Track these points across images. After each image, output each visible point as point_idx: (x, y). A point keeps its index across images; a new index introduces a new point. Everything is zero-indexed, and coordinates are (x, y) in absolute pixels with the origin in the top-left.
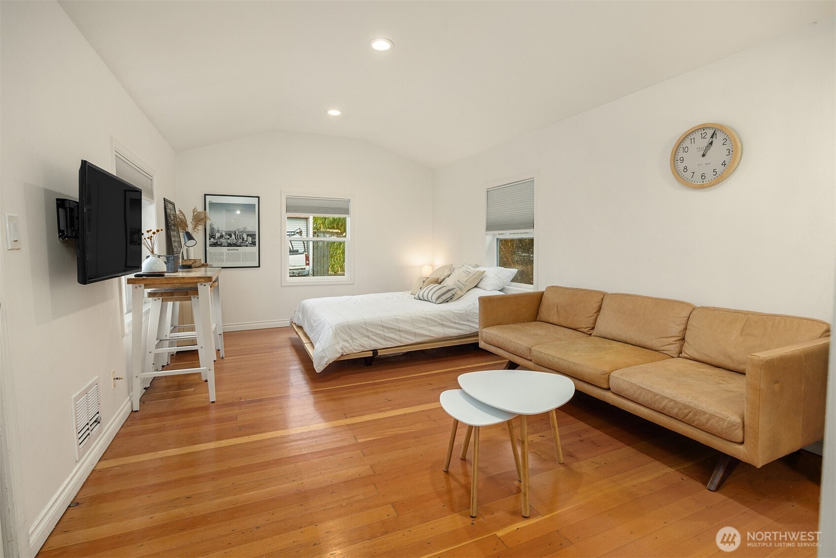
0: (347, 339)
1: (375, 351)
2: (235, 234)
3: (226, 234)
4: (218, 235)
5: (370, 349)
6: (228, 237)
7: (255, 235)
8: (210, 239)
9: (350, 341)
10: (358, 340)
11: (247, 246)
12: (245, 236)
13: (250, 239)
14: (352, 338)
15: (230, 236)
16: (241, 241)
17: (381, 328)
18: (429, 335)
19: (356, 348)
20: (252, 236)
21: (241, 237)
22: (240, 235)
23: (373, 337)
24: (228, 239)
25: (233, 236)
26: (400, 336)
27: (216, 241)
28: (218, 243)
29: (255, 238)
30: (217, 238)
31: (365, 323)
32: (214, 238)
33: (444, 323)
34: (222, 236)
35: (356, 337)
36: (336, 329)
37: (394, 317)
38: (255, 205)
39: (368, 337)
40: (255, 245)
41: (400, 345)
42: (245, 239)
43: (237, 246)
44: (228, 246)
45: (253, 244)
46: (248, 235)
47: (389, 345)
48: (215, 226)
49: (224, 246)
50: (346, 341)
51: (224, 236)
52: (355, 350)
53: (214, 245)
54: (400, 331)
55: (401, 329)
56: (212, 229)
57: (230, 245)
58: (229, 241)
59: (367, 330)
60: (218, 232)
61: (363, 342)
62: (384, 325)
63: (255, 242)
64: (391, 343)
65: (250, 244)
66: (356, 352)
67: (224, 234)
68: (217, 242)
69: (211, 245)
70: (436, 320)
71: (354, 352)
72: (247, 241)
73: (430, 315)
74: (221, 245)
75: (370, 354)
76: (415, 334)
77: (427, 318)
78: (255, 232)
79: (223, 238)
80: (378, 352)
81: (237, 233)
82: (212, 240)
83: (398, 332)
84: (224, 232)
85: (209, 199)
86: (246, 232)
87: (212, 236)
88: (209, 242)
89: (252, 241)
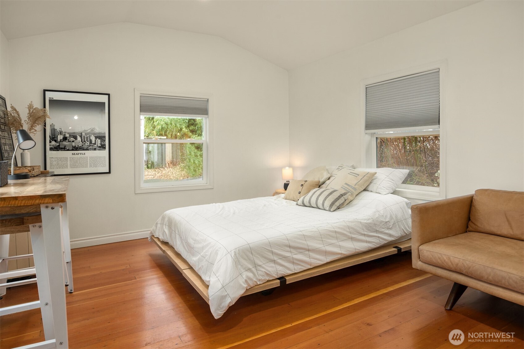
0: (250, 266)
1: (282, 279)
2: (81, 136)
3: (70, 136)
4: (60, 137)
5: (277, 277)
6: (72, 139)
7: (105, 137)
8: (50, 142)
9: (254, 269)
10: (263, 268)
11: (95, 149)
12: (93, 138)
13: (99, 142)
14: (256, 265)
15: (75, 138)
16: (88, 143)
17: (288, 249)
18: (340, 252)
19: (261, 278)
20: (101, 137)
21: (89, 140)
22: (87, 137)
23: (280, 261)
24: (73, 141)
25: (79, 139)
26: (310, 257)
27: (58, 144)
28: (61, 147)
29: (105, 141)
30: (59, 140)
31: (270, 244)
32: (56, 141)
33: (353, 236)
34: (65, 139)
35: (260, 263)
36: (235, 254)
37: (300, 233)
38: (104, 103)
39: (274, 261)
40: (105, 148)
41: (309, 267)
42: (93, 142)
43: (84, 150)
44: (73, 150)
45: (103, 147)
46: (96, 137)
47: (298, 269)
48: (57, 128)
49: (68, 150)
50: (249, 270)
51: (68, 138)
52: (259, 280)
53: (57, 148)
54: (309, 250)
55: (310, 248)
56: (53, 130)
57: (75, 149)
58: (73, 144)
59: (272, 253)
60: (61, 134)
61: (269, 269)
62: (292, 244)
63: (105, 145)
64: (300, 267)
65: (99, 147)
66: (261, 283)
67: (67, 135)
68: (59, 146)
69: (51, 149)
70: (345, 232)
71: (259, 283)
72: (95, 144)
73: (339, 228)
74: (64, 149)
75: (277, 283)
76: (326, 253)
77: (336, 232)
78: (105, 133)
79: (67, 141)
80: (286, 280)
81: (83, 134)
82: (53, 143)
83: (307, 252)
84: (68, 133)
85: (49, 95)
86: (94, 134)
87: (53, 138)
88: (50, 145)
89: (101, 144)
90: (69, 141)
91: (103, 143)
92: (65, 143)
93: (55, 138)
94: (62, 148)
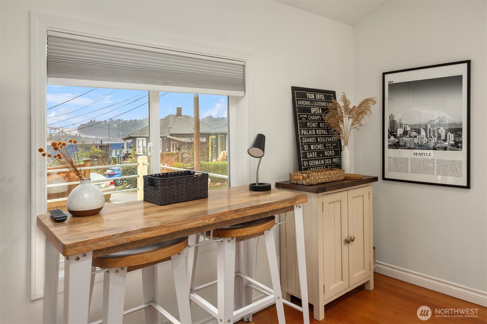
2: (426, 130)
3: (412, 129)
4: (400, 131)
6: (414, 134)
7: (461, 130)
8: (389, 138)
11: (445, 149)
12: (443, 132)
13: (451, 136)
15: (419, 132)
16: (435, 139)
21: (436, 134)
22: (434, 131)
24: (415, 137)
25: (423, 133)
27: (397, 140)
28: (400, 144)
29: (461, 136)
30: (398, 135)
32: (395, 136)
34: (405, 133)
38: (461, 76)
40: (461, 147)
42: (443, 137)
43: (429, 149)
44: (416, 148)
45: (457, 145)
46: (448, 131)
48: (397, 119)
49: (409, 148)
51: (409, 133)
53: (396, 146)
56: (393, 123)
58: (416, 140)
60: (401, 127)
63: (461, 142)
65: (452, 145)
67: (408, 129)
68: (398, 142)
69: (390, 147)
72: (445, 140)
74: (404, 147)
78: (461, 124)
79: (408, 136)
81: (429, 127)
82: (392, 138)
84: (409, 126)
85: (389, 78)
86: (444, 125)
87: (392, 133)
88: (389, 142)
89: (455, 141)
90: (410, 137)
91: (457, 140)
92: (406, 139)
93: (394, 132)
94: (402, 146)
